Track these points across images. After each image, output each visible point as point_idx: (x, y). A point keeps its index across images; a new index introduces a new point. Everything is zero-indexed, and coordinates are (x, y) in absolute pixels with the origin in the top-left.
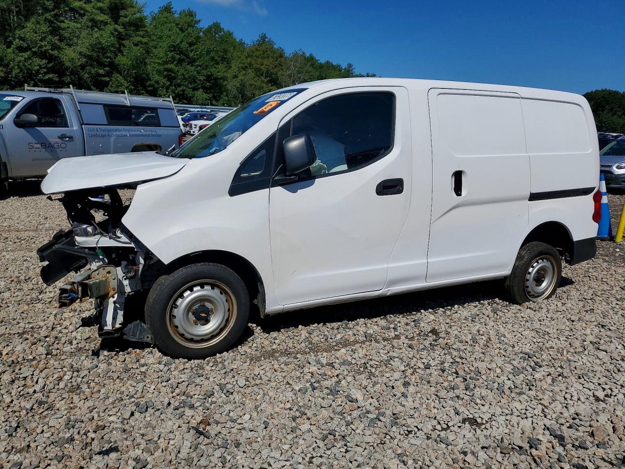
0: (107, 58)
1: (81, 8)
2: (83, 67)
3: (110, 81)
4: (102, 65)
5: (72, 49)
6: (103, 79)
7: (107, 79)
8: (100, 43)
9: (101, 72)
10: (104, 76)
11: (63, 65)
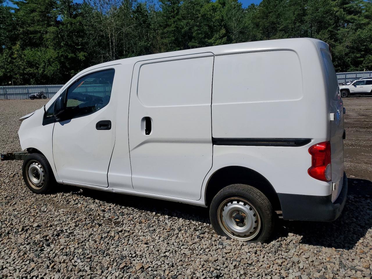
0: (364, 46)
1: (352, 19)
2: (346, 54)
3: (364, 60)
4: (359, 51)
5: (341, 45)
6: (359, 59)
7: (362, 59)
8: (360, 37)
9: (358, 55)
10: (360, 57)
11: (335, 55)
